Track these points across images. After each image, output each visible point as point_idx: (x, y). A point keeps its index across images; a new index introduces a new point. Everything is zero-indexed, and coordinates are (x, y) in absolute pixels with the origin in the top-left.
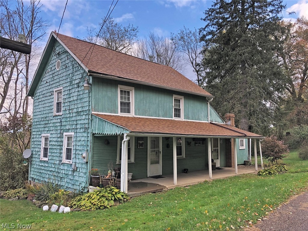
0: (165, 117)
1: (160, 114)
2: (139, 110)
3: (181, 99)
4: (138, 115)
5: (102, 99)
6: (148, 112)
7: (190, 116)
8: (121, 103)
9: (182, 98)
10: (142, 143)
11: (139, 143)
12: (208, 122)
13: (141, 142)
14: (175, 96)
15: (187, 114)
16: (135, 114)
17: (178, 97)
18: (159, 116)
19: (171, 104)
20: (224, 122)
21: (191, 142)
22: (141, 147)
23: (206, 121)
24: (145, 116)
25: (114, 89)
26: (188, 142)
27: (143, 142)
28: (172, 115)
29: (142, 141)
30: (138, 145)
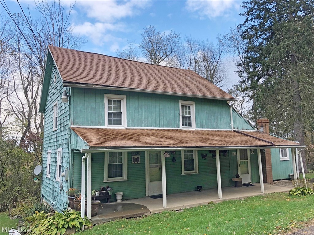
0: (170, 127)
1: (161, 123)
2: (133, 120)
3: (192, 105)
4: (132, 126)
5: (84, 111)
6: (145, 122)
7: (204, 124)
8: (110, 114)
9: (192, 103)
10: (138, 158)
11: (133, 158)
12: (231, 130)
13: (136, 157)
14: (181, 102)
15: (200, 122)
16: (128, 125)
17: (187, 103)
18: (160, 126)
19: (177, 112)
20: (256, 129)
21: (206, 155)
22: (136, 162)
23: (229, 129)
24: (142, 127)
25: (100, 100)
26: (202, 155)
27: (139, 156)
28: (179, 124)
29: (137, 155)
30: (133, 160)
